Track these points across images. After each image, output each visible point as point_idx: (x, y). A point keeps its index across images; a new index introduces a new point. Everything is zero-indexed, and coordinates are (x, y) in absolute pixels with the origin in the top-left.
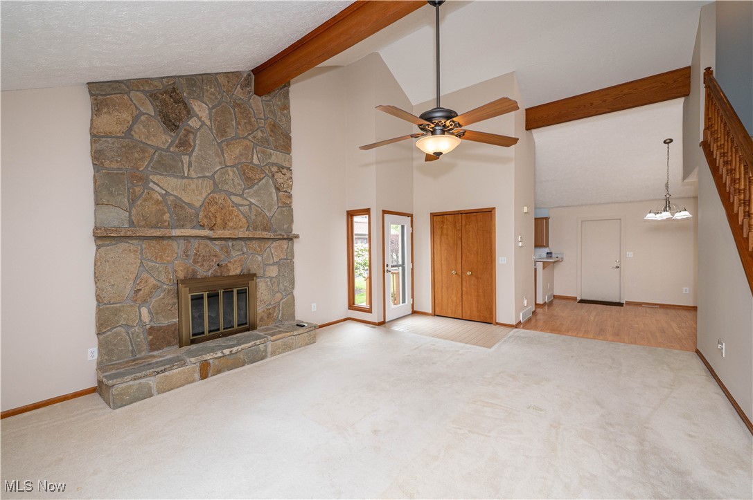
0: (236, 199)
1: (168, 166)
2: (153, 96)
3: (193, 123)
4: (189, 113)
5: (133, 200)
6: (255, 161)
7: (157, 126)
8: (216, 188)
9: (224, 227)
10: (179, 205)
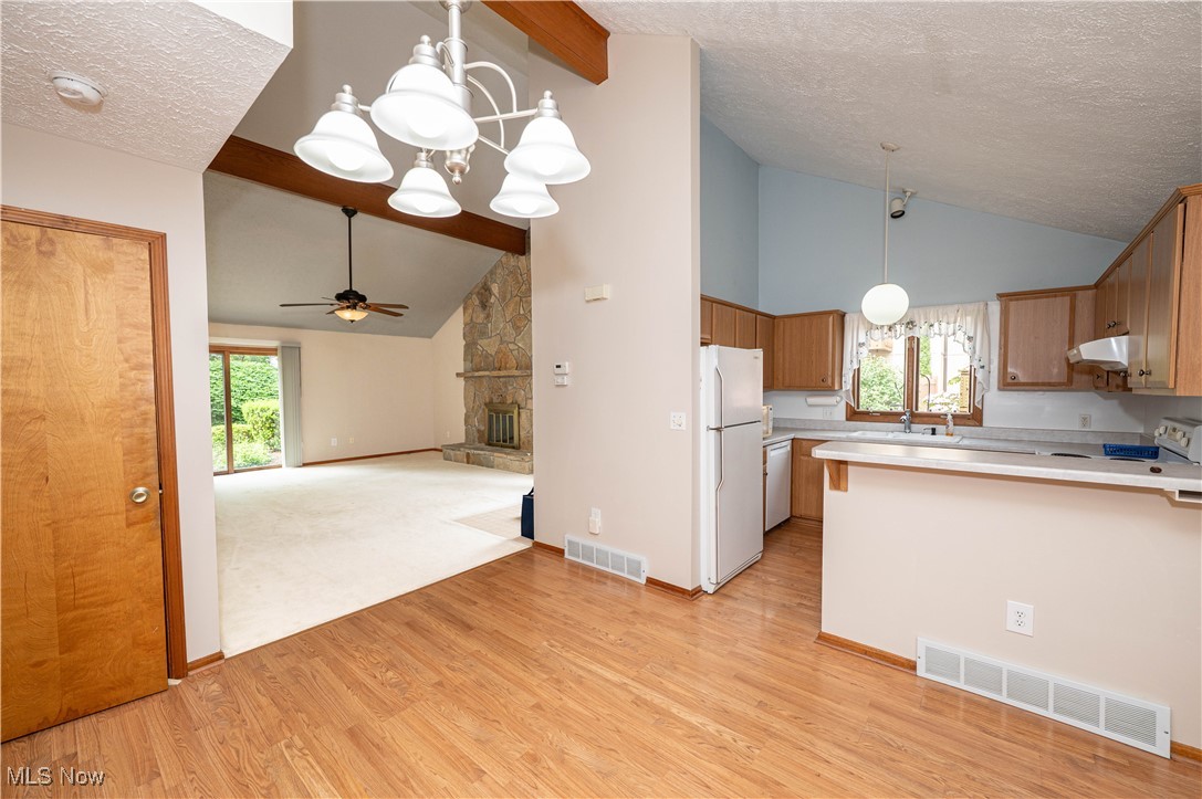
0: (511, 346)
1: (483, 334)
2: (478, 293)
3: (492, 301)
4: (491, 294)
5: (472, 356)
6: (522, 312)
7: (479, 309)
8: (502, 342)
9: (506, 369)
10: (487, 356)
